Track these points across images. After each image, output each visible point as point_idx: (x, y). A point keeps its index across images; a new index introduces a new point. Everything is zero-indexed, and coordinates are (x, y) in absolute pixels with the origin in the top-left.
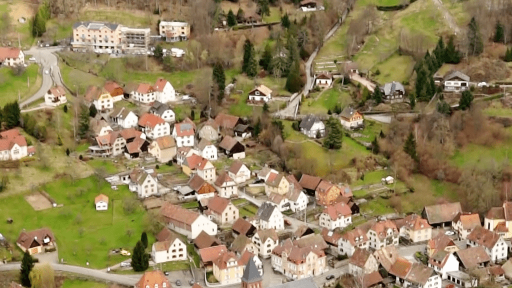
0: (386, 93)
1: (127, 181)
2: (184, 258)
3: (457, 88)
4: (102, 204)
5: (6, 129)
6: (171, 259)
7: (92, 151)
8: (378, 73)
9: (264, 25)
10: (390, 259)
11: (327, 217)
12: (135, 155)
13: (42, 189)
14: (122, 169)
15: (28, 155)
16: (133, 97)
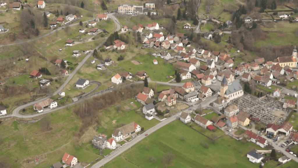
0: (227, 24)
1: (159, 55)
2: (190, 78)
3: (249, 22)
4: (156, 63)
5: (115, 40)
6: (187, 78)
7: (144, 46)
8: (220, 18)
9: (178, 3)
10: (253, 76)
11: (227, 64)
12: (158, 47)
13: (134, 58)
14: (156, 51)
15: (125, 48)
16: (146, 28)
